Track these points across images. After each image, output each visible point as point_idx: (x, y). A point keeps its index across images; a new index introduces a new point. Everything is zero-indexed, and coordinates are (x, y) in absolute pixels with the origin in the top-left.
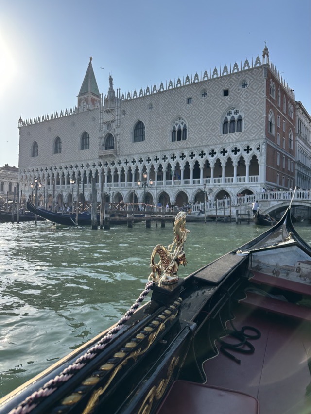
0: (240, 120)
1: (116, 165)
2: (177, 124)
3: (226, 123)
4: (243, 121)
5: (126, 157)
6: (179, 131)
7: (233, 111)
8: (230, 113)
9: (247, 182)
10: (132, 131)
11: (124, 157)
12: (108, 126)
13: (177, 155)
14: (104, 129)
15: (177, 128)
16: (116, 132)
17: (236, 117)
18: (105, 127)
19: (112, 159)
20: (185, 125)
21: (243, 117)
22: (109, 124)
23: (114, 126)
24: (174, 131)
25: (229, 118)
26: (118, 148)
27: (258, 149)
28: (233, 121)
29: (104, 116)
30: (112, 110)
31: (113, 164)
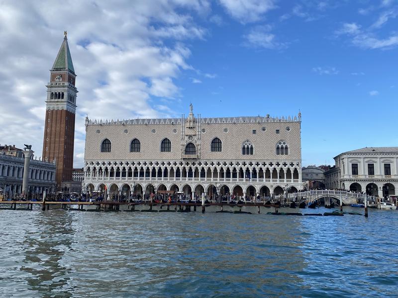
0: (286, 148)
1: (197, 165)
2: (246, 144)
3: (278, 148)
4: (289, 149)
5: (206, 160)
6: (248, 148)
7: (282, 142)
8: (280, 143)
9: (292, 183)
10: (210, 143)
13: (247, 163)
14: (186, 139)
15: (246, 147)
16: (198, 143)
17: (284, 146)
18: (186, 138)
19: (193, 161)
20: (252, 145)
21: (288, 147)
22: (190, 137)
23: (195, 138)
24: (244, 148)
25: (280, 146)
26: (199, 154)
27: (298, 165)
28: (282, 148)
29: (186, 130)
30: (194, 127)
31: (194, 164)
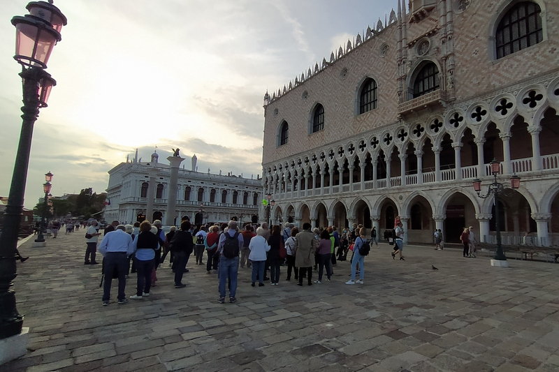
1: (448, 128)
5: (478, 100)
10: (492, 33)
11: (471, 103)
12: (420, 48)
14: (410, 58)
16: (444, 52)
18: (412, 54)
19: (432, 117)
22: (421, 43)
23: (436, 41)
26: (449, 86)
29: (409, 32)
30: (430, 10)
31: (436, 126)
